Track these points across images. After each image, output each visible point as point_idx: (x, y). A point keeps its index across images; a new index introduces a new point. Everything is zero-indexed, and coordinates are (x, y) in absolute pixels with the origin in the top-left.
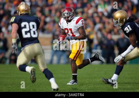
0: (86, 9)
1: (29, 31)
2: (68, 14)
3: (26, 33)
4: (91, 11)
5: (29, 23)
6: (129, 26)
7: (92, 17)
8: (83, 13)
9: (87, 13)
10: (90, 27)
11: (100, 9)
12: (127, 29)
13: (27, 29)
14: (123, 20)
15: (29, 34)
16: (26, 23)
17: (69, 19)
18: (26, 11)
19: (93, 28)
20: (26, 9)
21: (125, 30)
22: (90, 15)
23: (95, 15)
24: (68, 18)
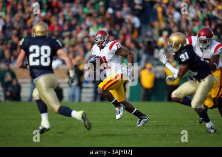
0: (74, 32)
1: (39, 58)
2: (101, 38)
3: (34, 59)
4: (80, 35)
5: (40, 46)
6: (186, 53)
7: (82, 42)
8: (70, 37)
9: (76, 37)
10: (79, 55)
11: (92, 32)
12: (184, 57)
13: (37, 55)
14: (178, 45)
15: (38, 61)
16: (36, 47)
17: (103, 45)
18: (42, 32)
19: (84, 57)
20: (43, 30)
21: (181, 57)
22: (79, 40)
23: (86, 40)
24: (102, 43)
